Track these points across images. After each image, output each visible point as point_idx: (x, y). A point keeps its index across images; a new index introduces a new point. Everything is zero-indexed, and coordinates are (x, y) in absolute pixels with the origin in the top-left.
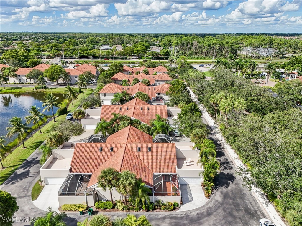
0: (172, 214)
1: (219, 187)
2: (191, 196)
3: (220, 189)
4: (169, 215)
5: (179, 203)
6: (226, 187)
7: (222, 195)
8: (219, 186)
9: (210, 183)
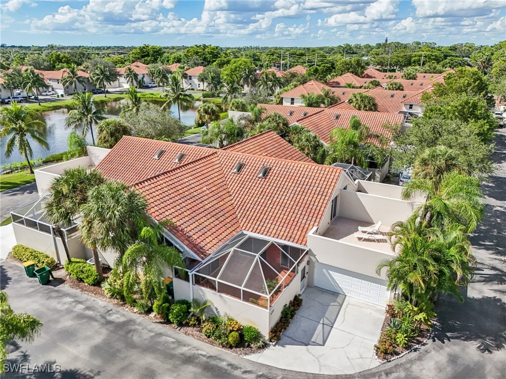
0: (220, 359)
1: (457, 338)
2: (327, 328)
3: (454, 344)
4: (211, 357)
5: (266, 334)
6: (486, 349)
7: (449, 369)
8: (456, 334)
9: (416, 309)
